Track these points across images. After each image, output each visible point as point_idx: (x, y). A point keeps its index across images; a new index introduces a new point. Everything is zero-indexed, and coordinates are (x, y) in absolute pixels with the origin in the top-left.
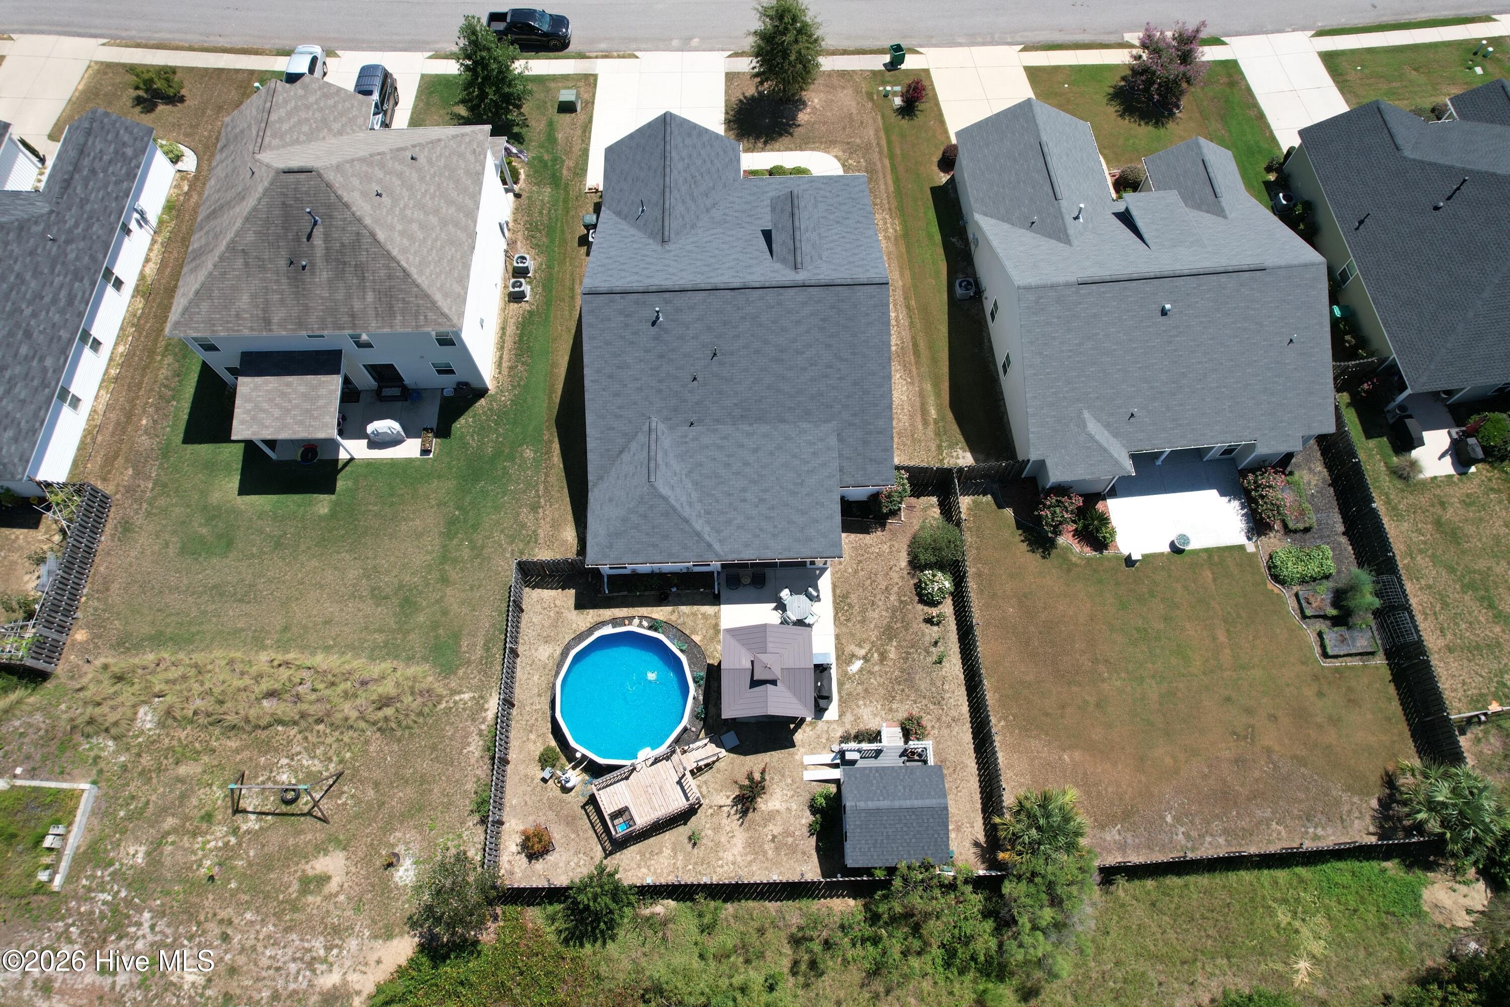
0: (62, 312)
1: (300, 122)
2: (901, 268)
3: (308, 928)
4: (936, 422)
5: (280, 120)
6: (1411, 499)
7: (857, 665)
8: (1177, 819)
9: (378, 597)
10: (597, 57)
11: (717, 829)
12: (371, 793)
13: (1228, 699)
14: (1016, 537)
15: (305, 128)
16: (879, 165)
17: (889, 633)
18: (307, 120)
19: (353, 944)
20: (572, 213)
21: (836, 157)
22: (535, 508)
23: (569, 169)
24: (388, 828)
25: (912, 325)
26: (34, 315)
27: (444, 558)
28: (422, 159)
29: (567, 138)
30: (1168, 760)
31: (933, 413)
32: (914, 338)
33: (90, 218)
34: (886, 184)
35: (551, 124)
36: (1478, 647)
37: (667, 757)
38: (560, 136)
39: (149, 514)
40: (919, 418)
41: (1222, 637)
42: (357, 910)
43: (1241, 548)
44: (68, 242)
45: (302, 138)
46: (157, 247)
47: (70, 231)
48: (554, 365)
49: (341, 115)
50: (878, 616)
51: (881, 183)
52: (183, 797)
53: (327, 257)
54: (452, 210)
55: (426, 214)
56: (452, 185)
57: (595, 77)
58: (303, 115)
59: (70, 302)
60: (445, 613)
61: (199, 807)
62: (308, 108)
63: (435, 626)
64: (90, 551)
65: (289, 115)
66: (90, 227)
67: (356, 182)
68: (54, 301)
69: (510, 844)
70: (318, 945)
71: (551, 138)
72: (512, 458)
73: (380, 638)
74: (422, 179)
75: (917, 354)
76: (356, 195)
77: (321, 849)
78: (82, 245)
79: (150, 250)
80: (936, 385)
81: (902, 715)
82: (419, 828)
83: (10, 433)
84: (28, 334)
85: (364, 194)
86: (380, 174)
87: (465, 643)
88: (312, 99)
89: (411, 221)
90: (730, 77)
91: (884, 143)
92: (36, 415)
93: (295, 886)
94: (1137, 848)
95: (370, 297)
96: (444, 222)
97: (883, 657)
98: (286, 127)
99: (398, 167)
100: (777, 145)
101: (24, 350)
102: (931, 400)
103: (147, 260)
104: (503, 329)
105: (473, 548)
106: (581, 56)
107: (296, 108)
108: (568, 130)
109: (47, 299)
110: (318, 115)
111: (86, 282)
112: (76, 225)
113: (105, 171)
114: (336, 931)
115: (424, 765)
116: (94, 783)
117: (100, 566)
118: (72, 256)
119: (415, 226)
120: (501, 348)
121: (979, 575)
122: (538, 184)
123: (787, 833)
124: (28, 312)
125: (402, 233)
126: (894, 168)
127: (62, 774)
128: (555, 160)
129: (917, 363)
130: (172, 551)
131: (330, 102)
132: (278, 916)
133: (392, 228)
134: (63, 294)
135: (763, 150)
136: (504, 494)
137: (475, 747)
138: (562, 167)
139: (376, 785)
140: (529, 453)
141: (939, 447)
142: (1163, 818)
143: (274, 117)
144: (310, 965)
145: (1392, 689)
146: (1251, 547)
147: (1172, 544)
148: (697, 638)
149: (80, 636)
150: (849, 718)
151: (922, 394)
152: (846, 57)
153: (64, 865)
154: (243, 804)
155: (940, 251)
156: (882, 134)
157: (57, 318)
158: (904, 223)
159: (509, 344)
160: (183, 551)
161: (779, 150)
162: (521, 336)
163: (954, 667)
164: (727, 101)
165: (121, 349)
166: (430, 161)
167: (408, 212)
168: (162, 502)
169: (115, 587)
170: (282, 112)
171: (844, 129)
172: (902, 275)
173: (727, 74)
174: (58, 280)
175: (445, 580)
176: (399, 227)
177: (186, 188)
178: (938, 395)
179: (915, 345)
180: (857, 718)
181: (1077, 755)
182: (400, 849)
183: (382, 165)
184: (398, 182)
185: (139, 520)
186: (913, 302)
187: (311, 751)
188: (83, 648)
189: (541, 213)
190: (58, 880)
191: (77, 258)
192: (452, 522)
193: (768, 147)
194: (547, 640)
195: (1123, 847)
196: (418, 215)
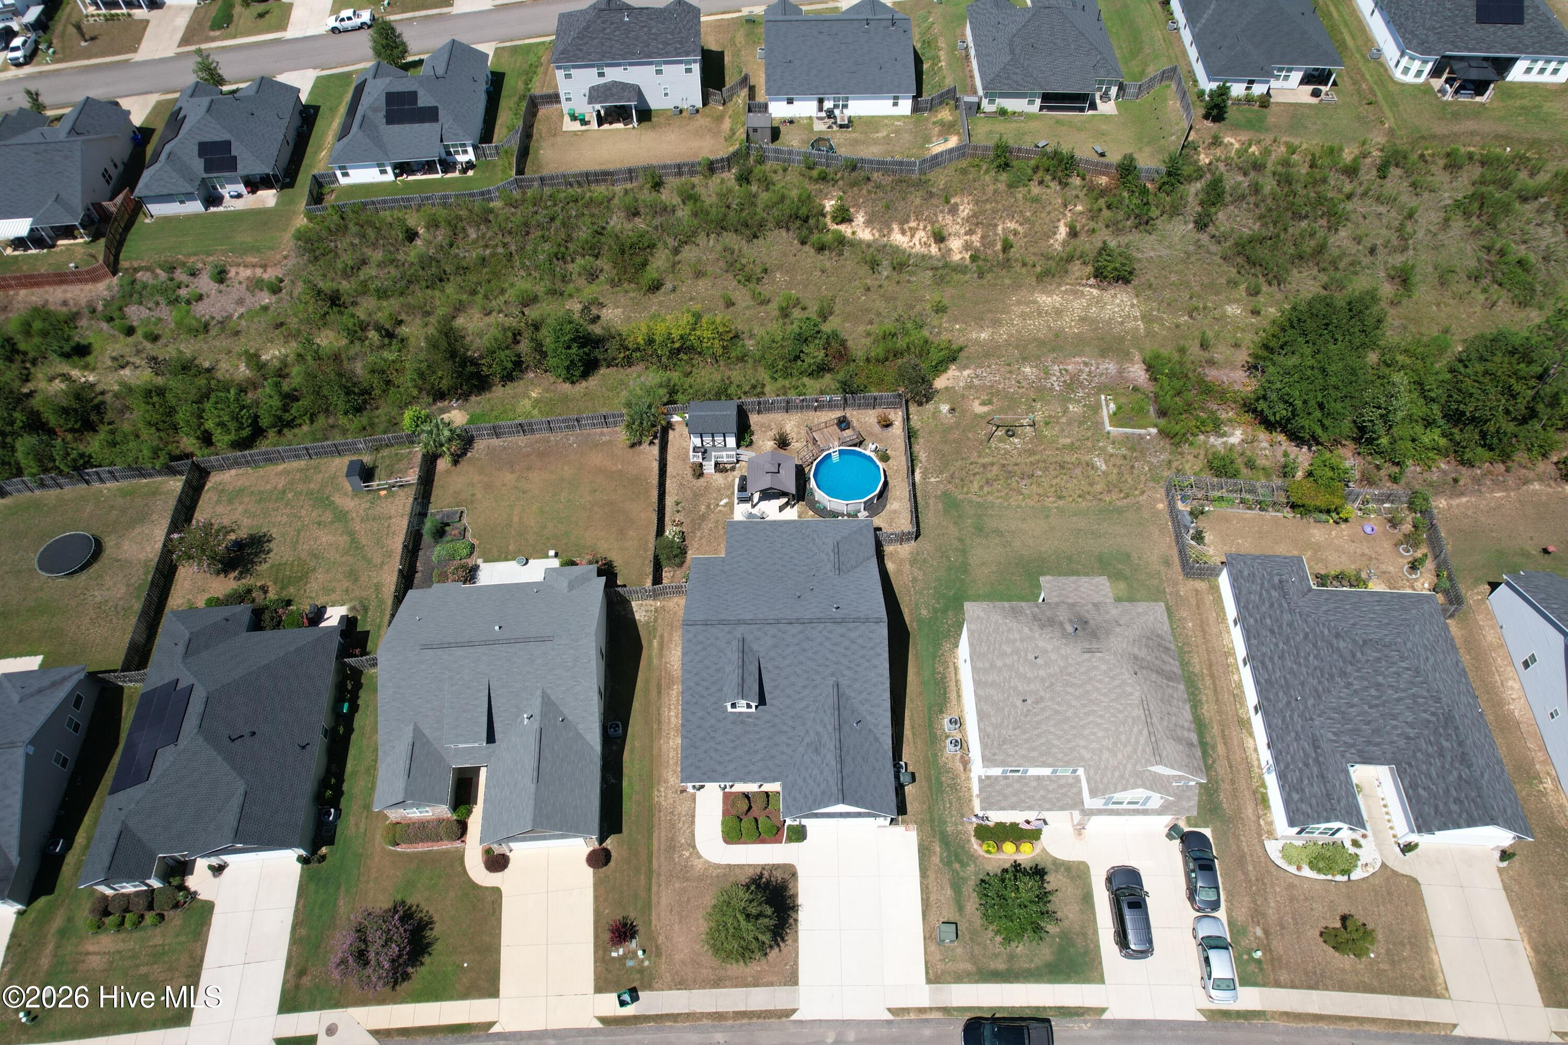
0: (1264, 655)
1: (1128, 740)
2: (659, 756)
3: (983, 388)
4: (655, 637)
5: (1140, 732)
6: (364, 594)
7: (723, 503)
8: (571, 445)
9: (998, 532)
10: (931, 1009)
11: (799, 433)
12: (970, 435)
13: (524, 492)
14: (617, 570)
15: (1123, 738)
16: (662, 859)
17: (703, 518)
18: (1125, 746)
19: (961, 384)
20: (925, 807)
21: (700, 857)
22: (915, 580)
23: (935, 853)
24: (958, 424)
25: (659, 709)
26: (1276, 645)
27: (964, 552)
28: (1019, 703)
29: (942, 888)
30: (566, 468)
31: (655, 643)
32: (659, 698)
33: (1287, 727)
34: (659, 839)
35: (960, 908)
36: (374, 519)
37: (823, 451)
38: (949, 892)
39: (1159, 573)
40: (666, 639)
41: (516, 519)
42: (963, 396)
43: (485, 561)
44: (1289, 703)
45: (1121, 729)
46: (1255, 763)
47: (1292, 711)
48: (918, 674)
49: (1106, 768)
50: (707, 526)
51: (663, 838)
52: (1063, 430)
53: (1061, 624)
54: (990, 679)
55: (1005, 665)
56: (995, 698)
57: (929, 981)
58: (1129, 749)
59: (1263, 663)
60: (956, 523)
61: (1053, 428)
62: (1129, 757)
63: (960, 517)
64: (1178, 543)
65: (1137, 741)
66: (1284, 720)
67: (1053, 656)
68: (1271, 659)
69: (898, 423)
70: (976, 382)
71: (957, 887)
72: (935, 611)
73: (990, 512)
74: (1015, 689)
75: (659, 686)
76: (1050, 648)
77: (988, 413)
78: (1280, 705)
79: (1258, 760)
80: (650, 663)
81: (702, 480)
82: (942, 424)
83: (1246, 573)
84: (1272, 631)
85: (1045, 652)
86: (1042, 673)
87: (940, 506)
88: (1129, 767)
89: (1012, 654)
90: (792, 979)
91: (654, 888)
92: (1240, 589)
93: (995, 400)
94: (595, 434)
95: (1028, 612)
96: (993, 666)
97: (708, 507)
98: (1135, 730)
99: (1032, 686)
100: (751, 872)
101: (1268, 621)
102: (655, 651)
103: (1256, 750)
104: (959, 696)
105: (948, 557)
106: (946, 1010)
107: (1135, 751)
108: (942, 899)
109: (1276, 658)
110: (1120, 755)
111: (1263, 681)
112: (1291, 717)
113: (1300, 770)
114: (970, 387)
115: (946, 448)
116: (1109, 433)
117: (1170, 539)
118: (1281, 694)
119: (1009, 651)
120: (957, 681)
121: (646, 551)
122: (959, 833)
123: (765, 432)
124: (1281, 645)
125: (1015, 641)
126: (650, 862)
127: (1127, 437)
128: (948, 864)
129: (660, 680)
130: (1135, 555)
131: (1117, 774)
132: (998, 391)
133: (1022, 640)
134: (1270, 667)
135: (763, 867)
136: (935, 587)
137: (922, 456)
138: (941, 854)
139: (968, 439)
140: (924, 612)
141: (656, 621)
142: (579, 446)
143: (1145, 732)
144: (977, 376)
145: (433, 499)
146: (480, 561)
147: (527, 563)
148: (811, 513)
149: (1160, 506)
150: (730, 479)
151: (661, 655)
152: (676, 1011)
153: (1104, 403)
154: (1032, 429)
155: (625, 771)
156: (654, 899)
157: (1264, 649)
158: (650, 798)
159: (952, 684)
160: (1128, 556)
161: (750, 865)
162: (945, 693)
163: (669, 501)
164: (796, 940)
165: (1236, 677)
166: (1014, 706)
167: (1016, 658)
168: (1155, 582)
169: (1157, 533)
170: (1142, 740)
171: (689, 900)
172: (660, 749)
173: (796, 983)
174: (1278, 674)
175: (961, 540)
176: (1018, 644)
177: (1262, 822)
178: (650, 656)
179: (659, 693)
180: (726, 478)
181: (614, 468)
182: (950, 416)
183: (1043, 680)
184: (1030, 675)
185: (1163, 569)
186: (655, 727)
187: (1007, 452)
188: (1156, 501)
189: (950, 803)
190: (1103, 397)
191: (1277, 694)
192: (966, 571)
193: (758, 871)
194: (895, 512)
195: (602, 434)
196: (1009, 661)
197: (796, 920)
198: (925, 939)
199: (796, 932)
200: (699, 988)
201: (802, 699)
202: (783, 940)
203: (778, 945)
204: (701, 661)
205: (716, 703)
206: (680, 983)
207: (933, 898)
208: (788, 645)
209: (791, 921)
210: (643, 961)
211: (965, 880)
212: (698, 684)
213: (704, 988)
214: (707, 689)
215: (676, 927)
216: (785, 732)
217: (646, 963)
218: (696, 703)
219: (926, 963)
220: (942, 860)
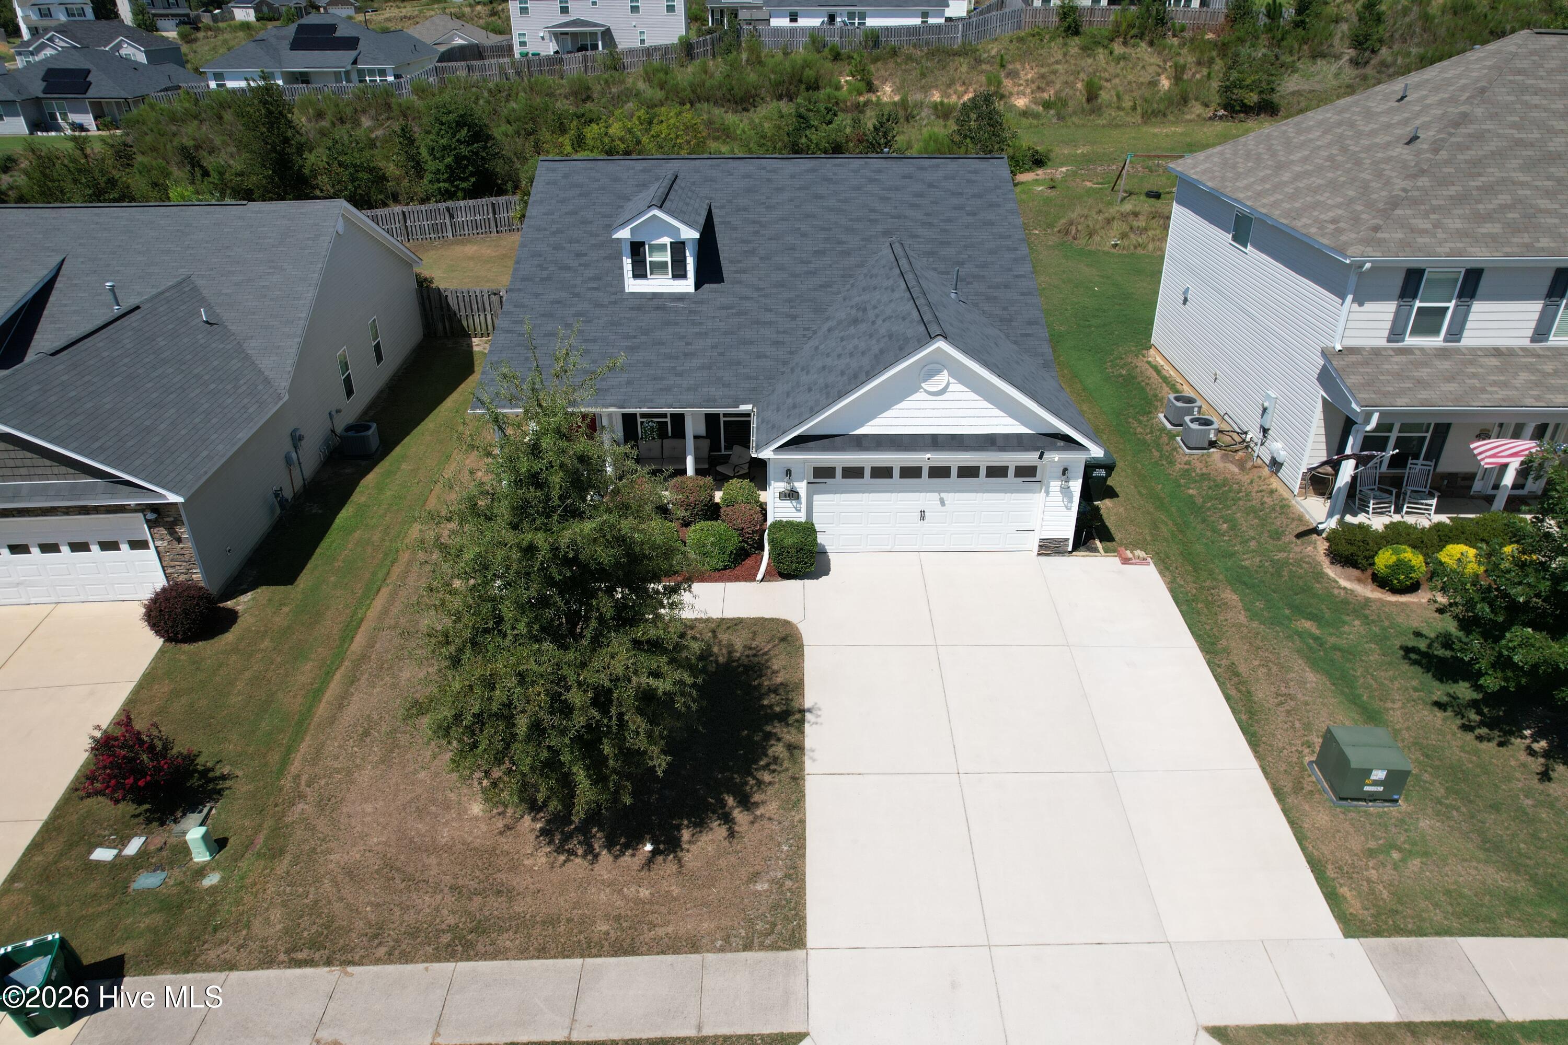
3: (1094, 175)
10: (1412, 1030)
19: (1059, 176)
29: (1286, 671)
38: (1312, 678)
55: (1316, 148)
70: (1081, 172)
71: (1330, 666)
72: (1083, 326)
74: (1371, 147)
86: (1435, 99)
87: (1057, 252)
89: (1327, 132)
90: (780, 926)
106: (1483, 1033)
108: (1296, 692)
114: (1074, 176)
119: (1315, 134)
122: (1281, 564)
125: (1325, 121)
128: (1279, 622)
138: (1248, 606)
144: (1082, 169)
164: (795, 802)
167: (1340, 130)
173: (796, 938)
176: (1333, 119)
182: (1049, 191)
183: (1447, 101)
184: (1399, 118)
189: (1230, 521)
196: (1324, 141)
197: (796, 749)
198: (1278, 793)
199: (797, 780)
200: (389, 959)
201: (814, 273)
202: (746, 803)
203: (727, 819)
204: (574, 213)
205: (597, 278)
206: (314, 945)
207: (1263, 692)
208: (780, 190)
209: (778, 749)
210: (201, 871)
211: (1350, 653)
212: (557, 248)
213: (406, 958)
214: (579, 255)
215: (365, 776)
216: (770, 323)
217: (212, 880)
218: (549, 279)
219: (1317, 866)
220: (1253, 615)
